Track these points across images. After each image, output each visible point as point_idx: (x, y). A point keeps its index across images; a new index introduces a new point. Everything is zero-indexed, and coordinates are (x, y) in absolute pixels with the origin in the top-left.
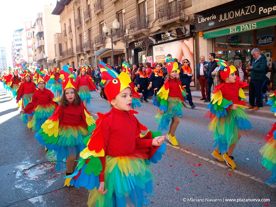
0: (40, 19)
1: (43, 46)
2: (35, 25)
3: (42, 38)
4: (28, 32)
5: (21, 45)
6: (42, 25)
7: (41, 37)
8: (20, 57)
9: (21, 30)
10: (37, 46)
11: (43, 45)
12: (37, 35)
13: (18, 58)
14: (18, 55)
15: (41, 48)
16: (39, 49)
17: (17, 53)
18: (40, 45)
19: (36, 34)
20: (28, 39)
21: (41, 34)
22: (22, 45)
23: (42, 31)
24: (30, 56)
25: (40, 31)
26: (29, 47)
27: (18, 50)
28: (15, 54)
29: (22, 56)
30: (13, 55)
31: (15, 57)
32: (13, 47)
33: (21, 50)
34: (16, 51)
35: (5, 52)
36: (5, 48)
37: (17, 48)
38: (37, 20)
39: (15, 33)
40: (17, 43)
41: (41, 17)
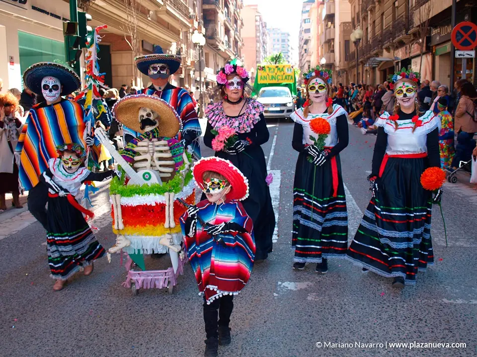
1: (333, 39)
3: (333, 26)
6: (334, 0)
7: (331, 23)
8: (307, 56)
10: (324, 40)
11: (332, 37)
12: (325, 19)
14: (305, 50)
15: (329, 42)
16: (327, 45)
17: (305, 46)
18: (328, 38)
19: (323, 17)
21: (331, 18)
22: (311, 31)
23: (332, 12)
25: (329, 13)
26: (318, 38)
27: (306, 42)
28: (303, 47)
29: (310, 55)
30: (299, 50)
31: (302, 54)
32: (301, 33)
33: (309, 41)
34: (303, 42)
35: (289, 43)
36: (289, 35)
37: (306, 36)
39: (304, 7)
40: (305, 26)
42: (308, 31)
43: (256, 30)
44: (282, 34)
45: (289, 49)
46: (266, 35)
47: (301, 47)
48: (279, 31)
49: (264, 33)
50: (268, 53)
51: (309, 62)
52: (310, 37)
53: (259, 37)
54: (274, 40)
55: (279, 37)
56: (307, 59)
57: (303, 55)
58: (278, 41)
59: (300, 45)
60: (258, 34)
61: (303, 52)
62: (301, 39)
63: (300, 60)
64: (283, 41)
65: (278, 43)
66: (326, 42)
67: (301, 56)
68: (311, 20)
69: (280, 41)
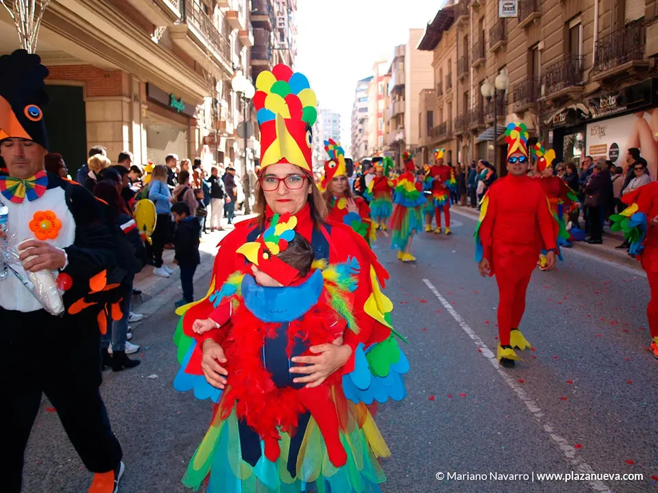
0: (400, 58)
1: (403, 114)
2: (390, 71)
3: (402, 100)
4: (380, 83)
5: (367, 111)
6: (404, 69)
7: (400, 95)
8: (362, 136)
9: (369, 79)
10: (391, 115)
11: (402, 111)
12: (392, 92)
13: (360, 135)
14: (360, 130)
15: (398, 118)
16: (394, 120)
17: (360, 127)
18: (397, 112)
19: (391, 88)
20: (379, 97)
21: (400, 90)
22: (369, 110)
23: (402, 82)
24: (379, 133)
25: (398, 84)
26: (379, 115)
27: (362, 121)
28: (356, 128)
29: (367, 134)
30: (352, 131)
31: (356, 134)
32: (354, 113)
33: (365, 121)
34: (357, 122)
35: (340, 124)
36: (340, 116)
37: (360, 115)
38: (396, 60)
39: (359, 85)
40: (360, 105)
41: (402, 54)
42: (365, 110)
44: (333, 115)
45: (340, 130)
47: (354, 127)
48: (330, 112)
50: (320, 133)
51: (366, 141)
52: (367, 116)
55: (330, 117)
56: (364, 138)
57: (357, 136)
58: (329, 121)
59: (353, 126)
61: (357, 132)
62: (354, 120)
63: (353, 141)
64: (335, 121)
66: (393, 118)
67: (354, 136)
68: (368, 99)
69: (332, 121)
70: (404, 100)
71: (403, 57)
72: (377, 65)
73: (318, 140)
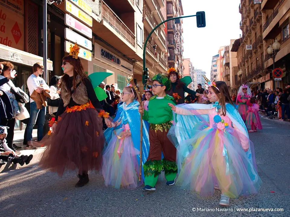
0: (227, 52)
1: (229, 75)
2: (224, 56)
3: (229, 68)
5: (217, 71)
6: (229, 56)
9: (218, 56)
12: (225, 65)
17: (214, 79)
18: (226, 74)
21: (227, 64)
23: (228, 62)
25: (226, 62)
26: (221, 74)
27: (215, 76)
28: (213, 79)
32: (211, 72)
34: (213, 76)
36: (205, 73)
37: (214, 73)
38: (225, 52)
39: (213, 59)
40: (214, 68)
41: (227, 50)
42: (216, 71)
43: (189, 71)
44: (202, 72)
46: (194, 73)
48: (200, 71)
49: (193, 72)
50: (195, 82)
52: (217, 74)
53: (191, 74)
54: (197, 75)
55: (200, 74)
58: (200, 76)
59: (211, 78)
60: (190, 73)
62: (212, 75)
65: (200, 77)
66: (225, 76)
68: (217, 66)
69: (201, 76)
70: (229, 69)
71: (228, 51)
72: (220, 51)
73: (194, 86)
